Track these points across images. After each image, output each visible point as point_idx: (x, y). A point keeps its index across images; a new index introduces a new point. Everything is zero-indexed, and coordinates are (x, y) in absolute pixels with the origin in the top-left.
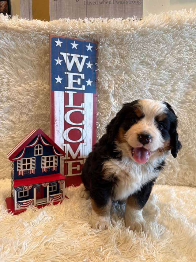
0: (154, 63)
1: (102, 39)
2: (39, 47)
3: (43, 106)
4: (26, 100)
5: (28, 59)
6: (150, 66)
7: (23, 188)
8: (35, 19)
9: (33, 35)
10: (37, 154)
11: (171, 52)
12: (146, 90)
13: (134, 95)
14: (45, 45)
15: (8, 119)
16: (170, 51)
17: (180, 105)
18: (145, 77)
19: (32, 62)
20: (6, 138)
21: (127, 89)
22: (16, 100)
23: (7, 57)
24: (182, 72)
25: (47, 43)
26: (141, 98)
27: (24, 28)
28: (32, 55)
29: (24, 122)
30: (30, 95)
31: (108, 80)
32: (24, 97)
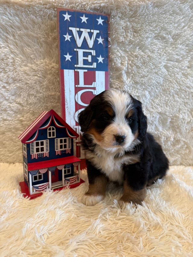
0: (170, 37)
1: (114, 11)
2: (45, 23)
3: (50, 87)
4: (34, 81)
5: (33, 36)
6: (166, 40)
7: (38, 171)
9: (39, 9)
11: (189, 24)
12: (161, 66)
13: (148, 72)
14: (51, 20)
15: (15, 101)
16: (188, 23)
18: (161, 52)
19: (38, 39)
20: (14, 121)
21: (141, 65)
22: (23, 81)
23: (11, 35)
25: (53, 18)
26: (156, 75)
27: (28, 1)
28: (38, 32)
29: (33, 104)
30: (37, 76)
31: (121, 57)
32: (31, 77)
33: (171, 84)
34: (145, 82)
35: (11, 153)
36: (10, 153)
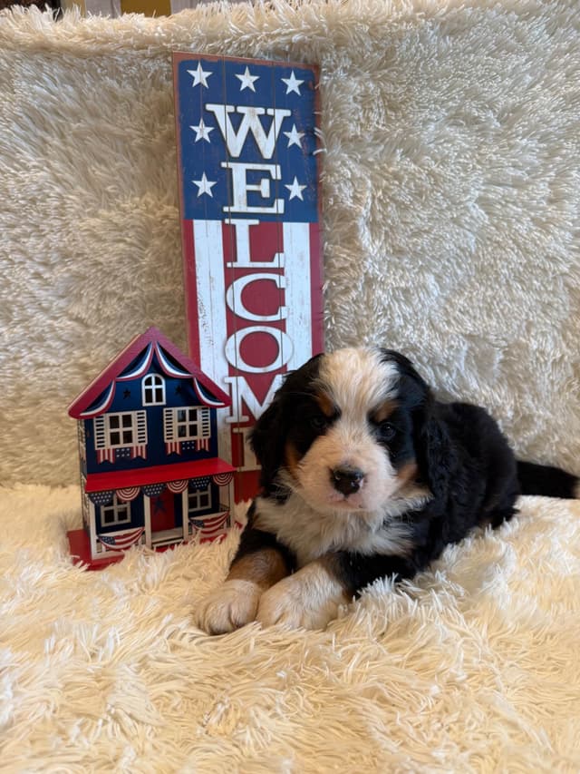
0: (492, 117)
1: (329, 55)
2: (143, 98)
3: (161, 272)
4: (116, 255)
5: (115, 136)
6: (480, 126)
7: (112, 495)
8: (129, 12)
9: (126, 62)
10: (151, 401)
11: (546, 76)
12: (470, 200)
13: (432, 219)
14: (160, 87)
15: (66, 313)
16: (542, 75)
18: (466, 161)
19: (125, 142)
20: (64, 369)
21: (410, 200)
23: (54, 134)
25: (165, 83)
26: (456, 226)
27: (97, 41)
28: (124, 122)
29: (113, 320)
30: (124, 241)
31: (353, 179)
32: (109, 246)
33: (499, 250)
34: (423, 248)
36: (56, 457)
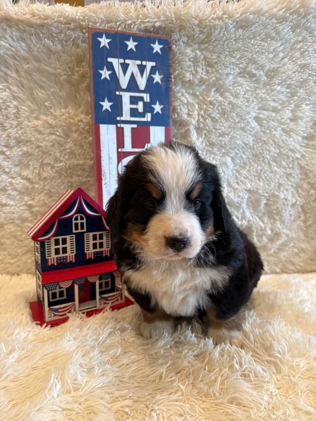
0: (263, 74)
1: (175, 34)
2: (67, 52)
3: (77, 153)
4: (49, 142)
5: (48, 72)
6: (256, 78)
7: (57, 285)
8: (60, 2)
9: (58, 31)
10: (78, 230)
11: (290, 54)
12: (250, 118)
13: (230, 127)
14: (78, 46)
15: (19, 175)
16: (288, 53)
17: (306, 141)
18: (249, 97)
19: (56, 77)
20: (18, 207)
21: (218, 117)
23: (13, 70)
24: (308, 87)
25: (81, 44)
26: (243, 132)
27: (40, 18)
28: (56, 65)
29: (48, 179)
30: (56, 134)
31: (188, 104)
32: (47, 137)
33: (265, 145)
34: (225, 143)
35: (14, 258)
36: (12, 259)
